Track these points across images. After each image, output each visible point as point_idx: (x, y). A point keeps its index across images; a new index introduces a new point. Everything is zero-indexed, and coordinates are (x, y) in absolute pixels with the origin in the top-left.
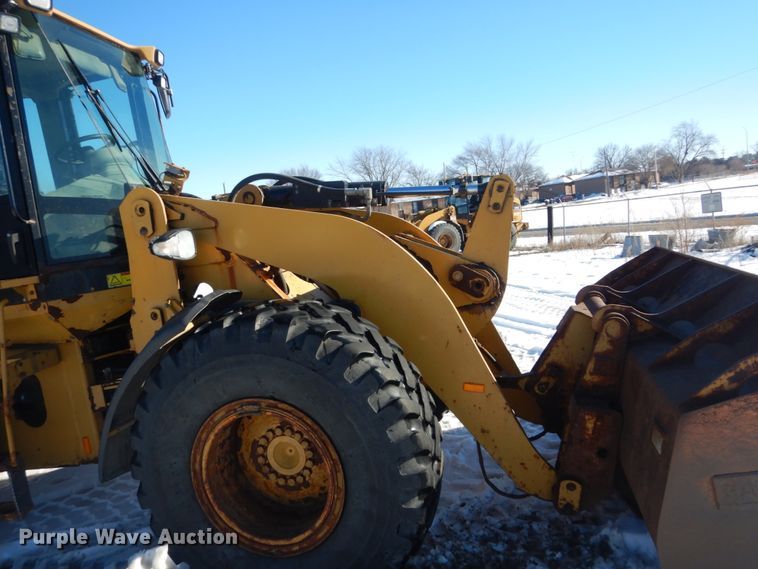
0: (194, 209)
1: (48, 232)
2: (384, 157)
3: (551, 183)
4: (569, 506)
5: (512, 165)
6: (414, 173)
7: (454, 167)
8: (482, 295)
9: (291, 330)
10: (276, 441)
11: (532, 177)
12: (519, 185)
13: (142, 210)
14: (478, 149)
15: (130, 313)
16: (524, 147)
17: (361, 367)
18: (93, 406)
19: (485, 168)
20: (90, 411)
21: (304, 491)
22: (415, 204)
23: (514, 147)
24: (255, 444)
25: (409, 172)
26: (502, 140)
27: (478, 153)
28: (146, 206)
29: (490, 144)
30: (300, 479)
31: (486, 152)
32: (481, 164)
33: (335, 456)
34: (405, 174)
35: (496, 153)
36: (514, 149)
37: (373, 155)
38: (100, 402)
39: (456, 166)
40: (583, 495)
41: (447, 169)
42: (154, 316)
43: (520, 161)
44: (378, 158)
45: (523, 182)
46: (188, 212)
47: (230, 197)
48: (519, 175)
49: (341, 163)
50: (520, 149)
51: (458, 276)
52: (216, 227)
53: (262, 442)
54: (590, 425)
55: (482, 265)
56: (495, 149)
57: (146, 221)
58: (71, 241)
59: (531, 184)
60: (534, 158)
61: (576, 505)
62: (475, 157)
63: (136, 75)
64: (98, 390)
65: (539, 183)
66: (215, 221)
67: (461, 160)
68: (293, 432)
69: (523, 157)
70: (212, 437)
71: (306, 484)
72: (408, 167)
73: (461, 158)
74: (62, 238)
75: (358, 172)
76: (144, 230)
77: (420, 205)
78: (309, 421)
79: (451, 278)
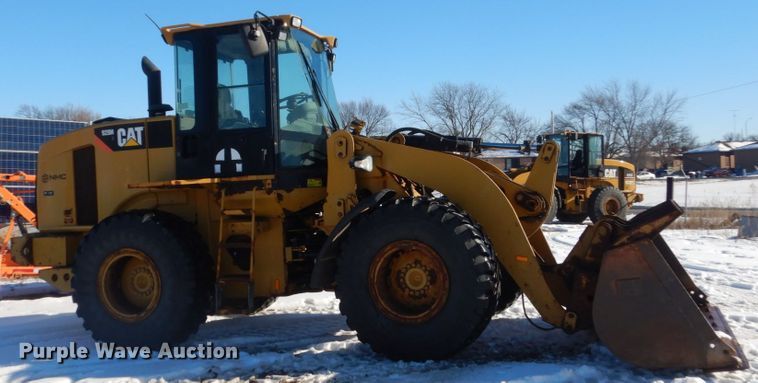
0: (369, 145)
1: (282, 150)
2: (473, 97)
3: (701, 150)
4: (570, 327)
5: (645, 122)
6: (512, 121)
7: (566, 118)
8: (533, 210)
9: (430, 208)
10: (412, 270)
11: (676, 139)
12: (655, 149)
13: (341, 143)
14: (601, 96)
15: (324, 201)
16: (664, 100)
17: (463, 228)
18: (285, 260)
19: (607, 123)
20: (282, 263)
21: (423, 300)
22: (509, 162)
23: (650, 98)
24: (400, 272)
25: (505, 119)
26: (634, 88)
27: (600, 103)
28: (344, 140)
29: (617, 92)
30: (422, 292)
31: (611, 101)
32: (602, 116)
33: (445, 271)
34: (499, 120)
35: (624, 104)
36: (650, 100)
37: (460, 93)
38: (289, 258)
39: (568, 116)
40: (578, 321)
41: (556, 119)
42: (339, 204)
43: (657, 116)
44: (465, 98)
45: (661, 146)
46: (366, 146)
47: (387, 139)
48: (655, 134)
49: (417, 101)
50: (658, 101)
51: (520, 198)
52: (381, 157)
53: (404, 270)
54: (584, 282)
55: (535, 193)
56: (624, 98)
57: (342, 149)
58: (291, 157)
59: (673, 148)
60: (676, 114)
61: (574, 326)
62: (596, 107)
63: (319, 52)
64: (289, 251)
65: (684, 149)
66: (382, 153)
67: (576, 109)
68: (421, 266)
69: (661, 113)
70: (382, 260)
71: (425, 296)
72: (504, 112)
73: (575, 107)
74: (287, 155)
75: (438, 113)
76: (340, 154)
77: (515, 162)
78: (434, 253)
79: (516, 199)
